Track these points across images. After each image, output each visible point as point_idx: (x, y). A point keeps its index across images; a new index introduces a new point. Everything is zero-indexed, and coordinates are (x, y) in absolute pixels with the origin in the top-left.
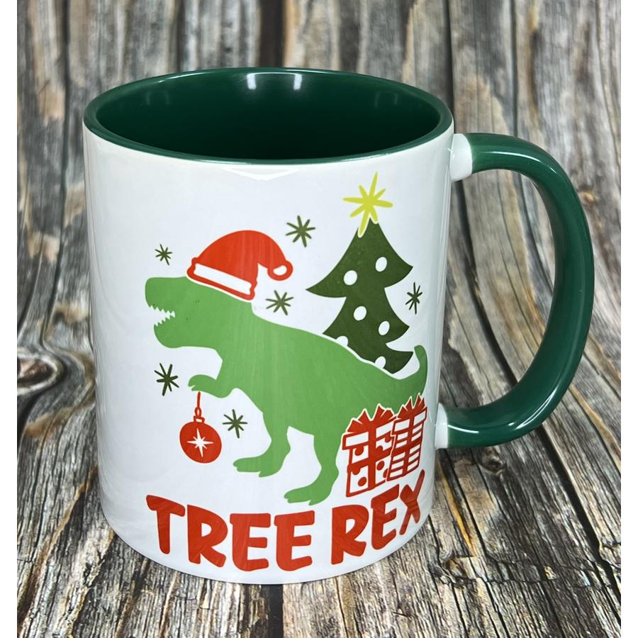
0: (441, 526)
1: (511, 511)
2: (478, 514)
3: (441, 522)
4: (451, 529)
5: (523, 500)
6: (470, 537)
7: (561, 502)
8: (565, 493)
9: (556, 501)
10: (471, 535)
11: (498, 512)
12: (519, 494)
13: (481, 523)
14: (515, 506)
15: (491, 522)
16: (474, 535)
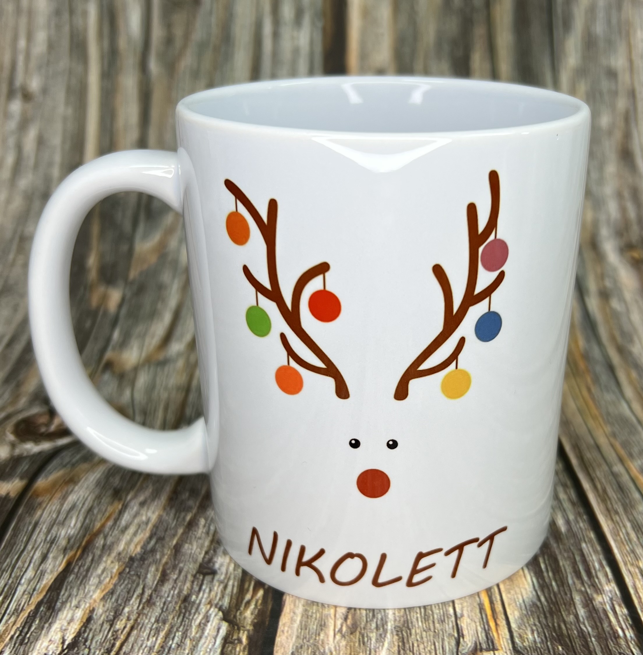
0: (465, 609)
1: (546, 591)
2: (509, 596)
3: (465, 604)
4: (475, 613)
5: (560, 578)
6: (496, 624)
7: (603, 580)
8: (608, 569)
9: (598, 578)
10: (499, 622)
11: (532, 593)
12: (557, 570)
13: (511, 606)
14: (551, 585)
15: (523, 605)
16: (502, 622)
